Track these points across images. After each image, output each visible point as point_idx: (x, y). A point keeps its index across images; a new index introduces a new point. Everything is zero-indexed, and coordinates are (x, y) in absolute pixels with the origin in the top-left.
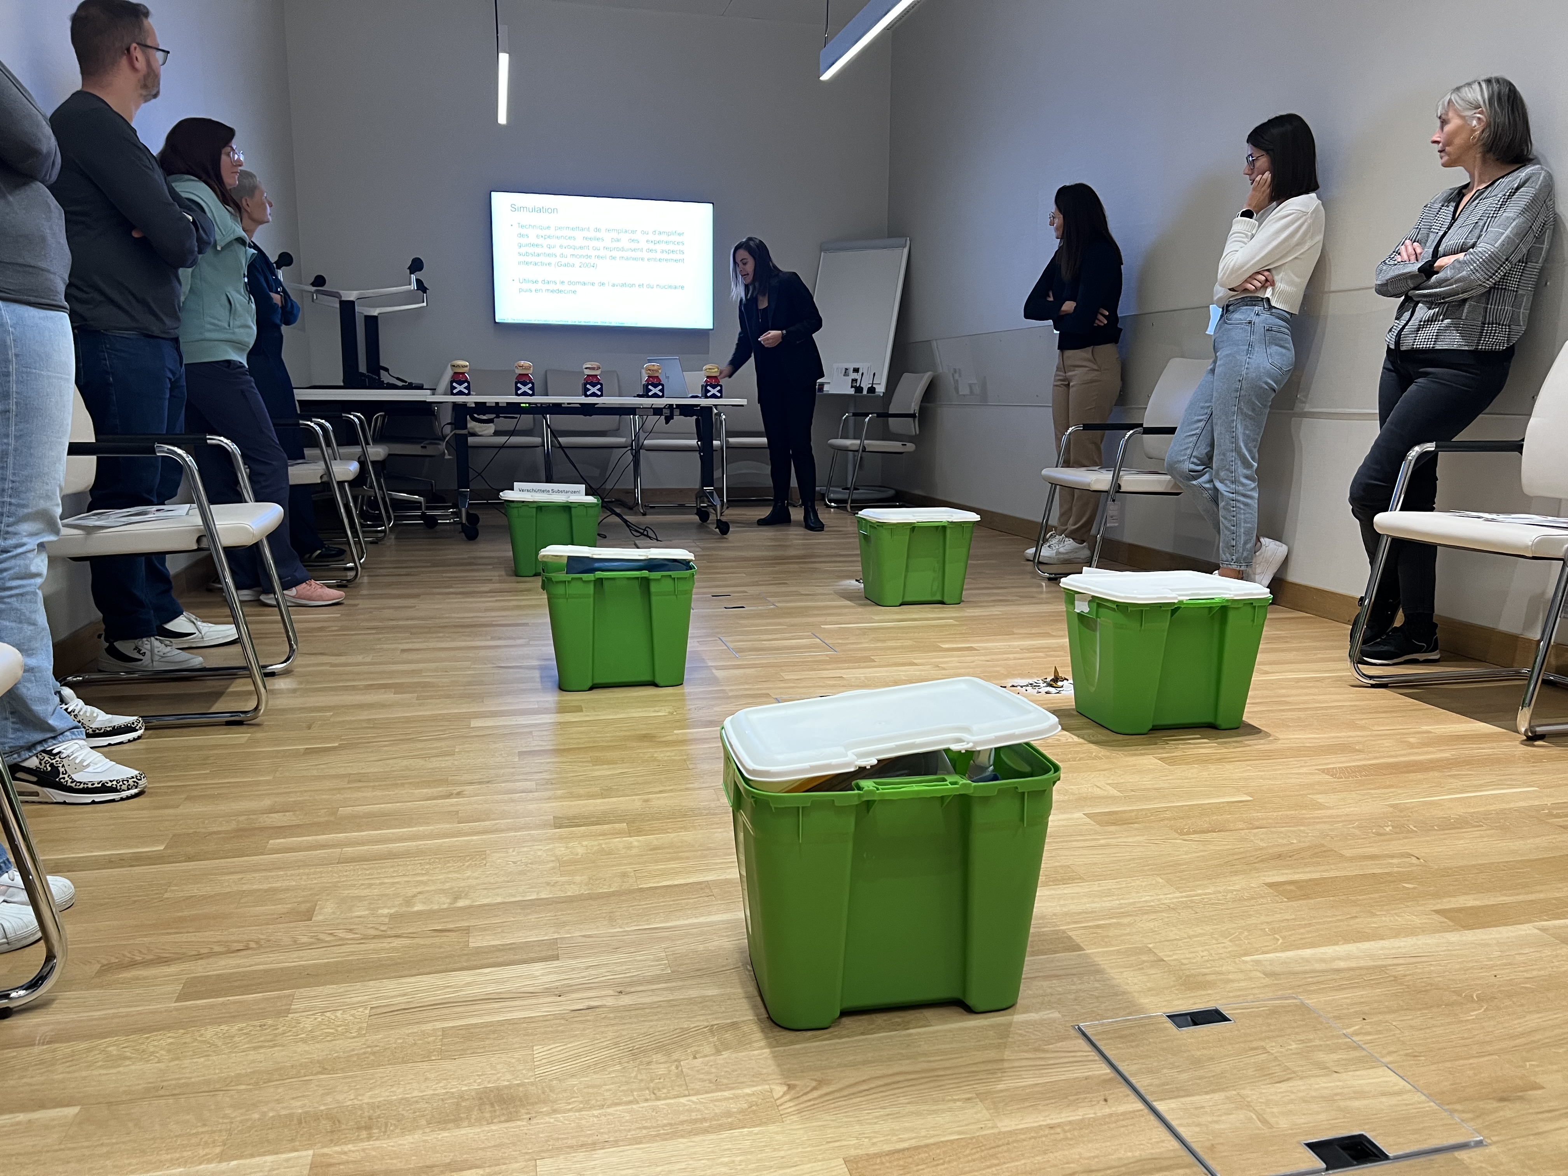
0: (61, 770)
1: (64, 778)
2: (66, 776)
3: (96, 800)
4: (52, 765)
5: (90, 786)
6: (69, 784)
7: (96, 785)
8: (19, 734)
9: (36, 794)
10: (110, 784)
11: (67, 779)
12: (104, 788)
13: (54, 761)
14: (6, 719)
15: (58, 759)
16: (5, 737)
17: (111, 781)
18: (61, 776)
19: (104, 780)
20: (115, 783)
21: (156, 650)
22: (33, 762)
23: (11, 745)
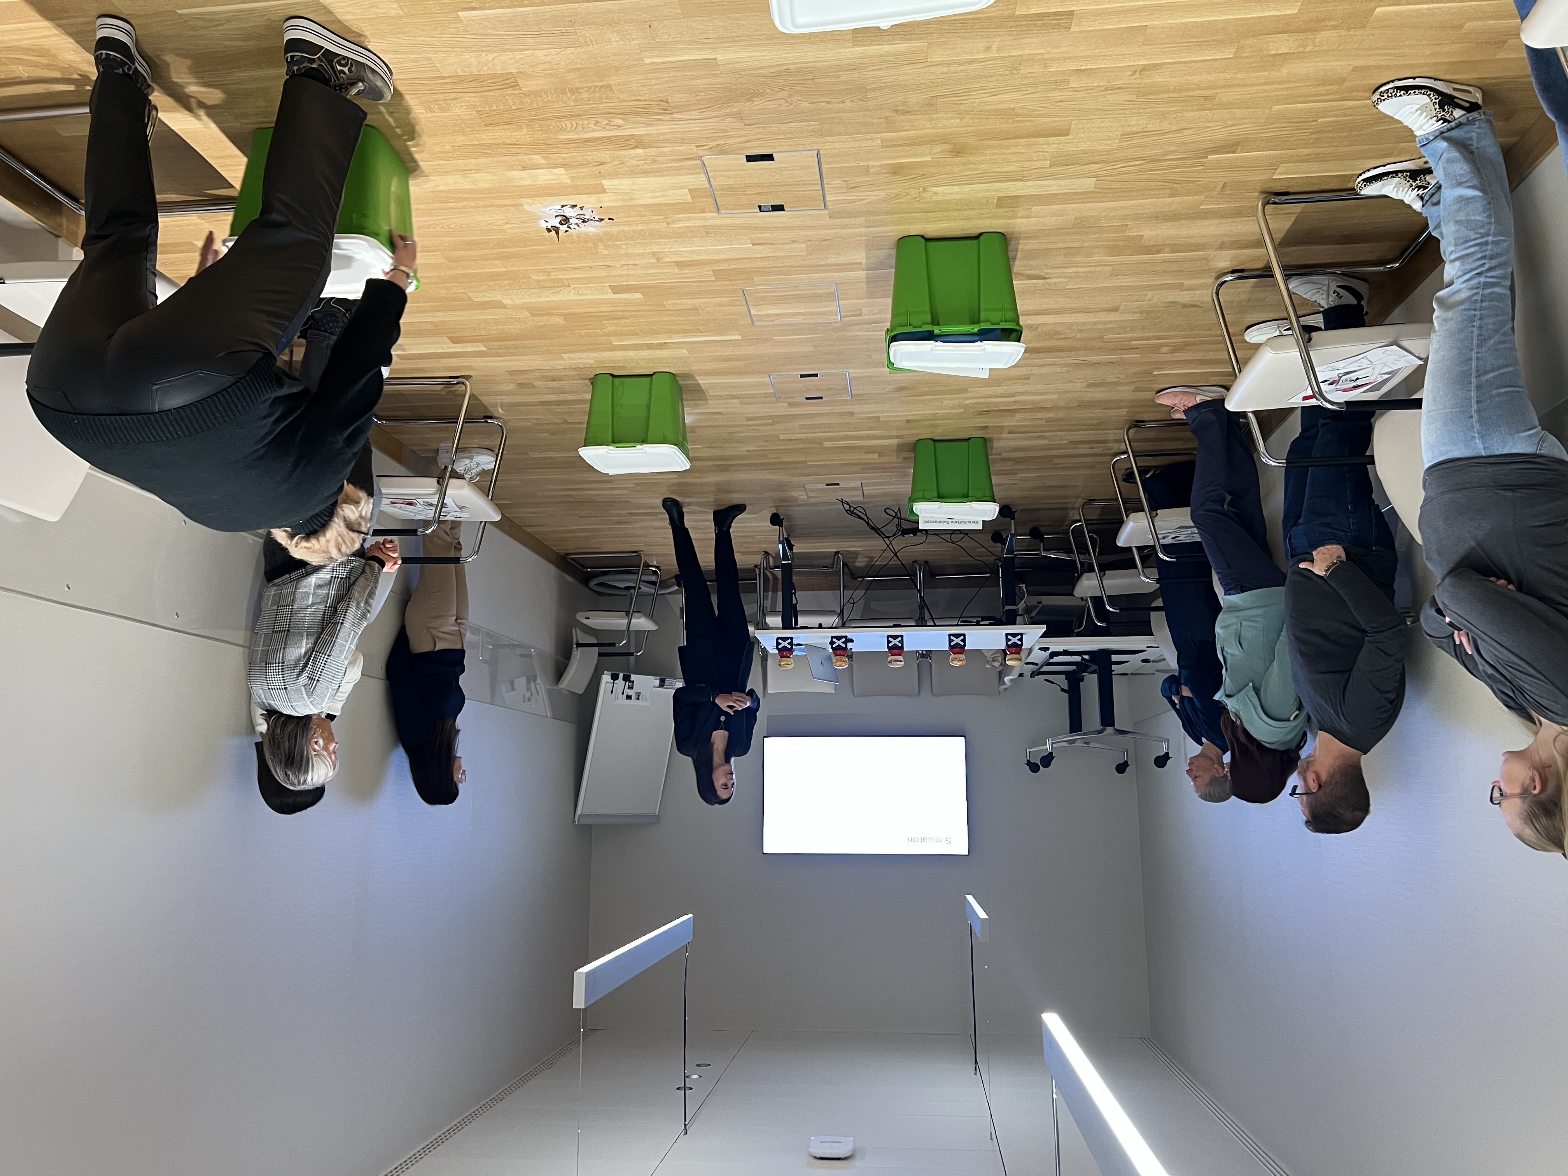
0: (1437, 106)
1: (1436, 99)
2: (1434, 101)
3: (1412, 80)
4: (1444, 110)
5: (1417, 91)
6: (1432, 93)
7: (1412, 92)
8: (1468, 136)
9: (1455, 89)
10: (1402, 92)
11: (1433, 98)
12: (1407, 89)
13: (1442, 113)
14: (1477, 148)
15: (1439, 115)
16: (1478, 134)
17: (1401, 95)
18: (1437, 101)
19: (1405, 97)
20: (1398, 94)
21: (1324, 296)
22: (1458, 113)
23: (1474, 127)
